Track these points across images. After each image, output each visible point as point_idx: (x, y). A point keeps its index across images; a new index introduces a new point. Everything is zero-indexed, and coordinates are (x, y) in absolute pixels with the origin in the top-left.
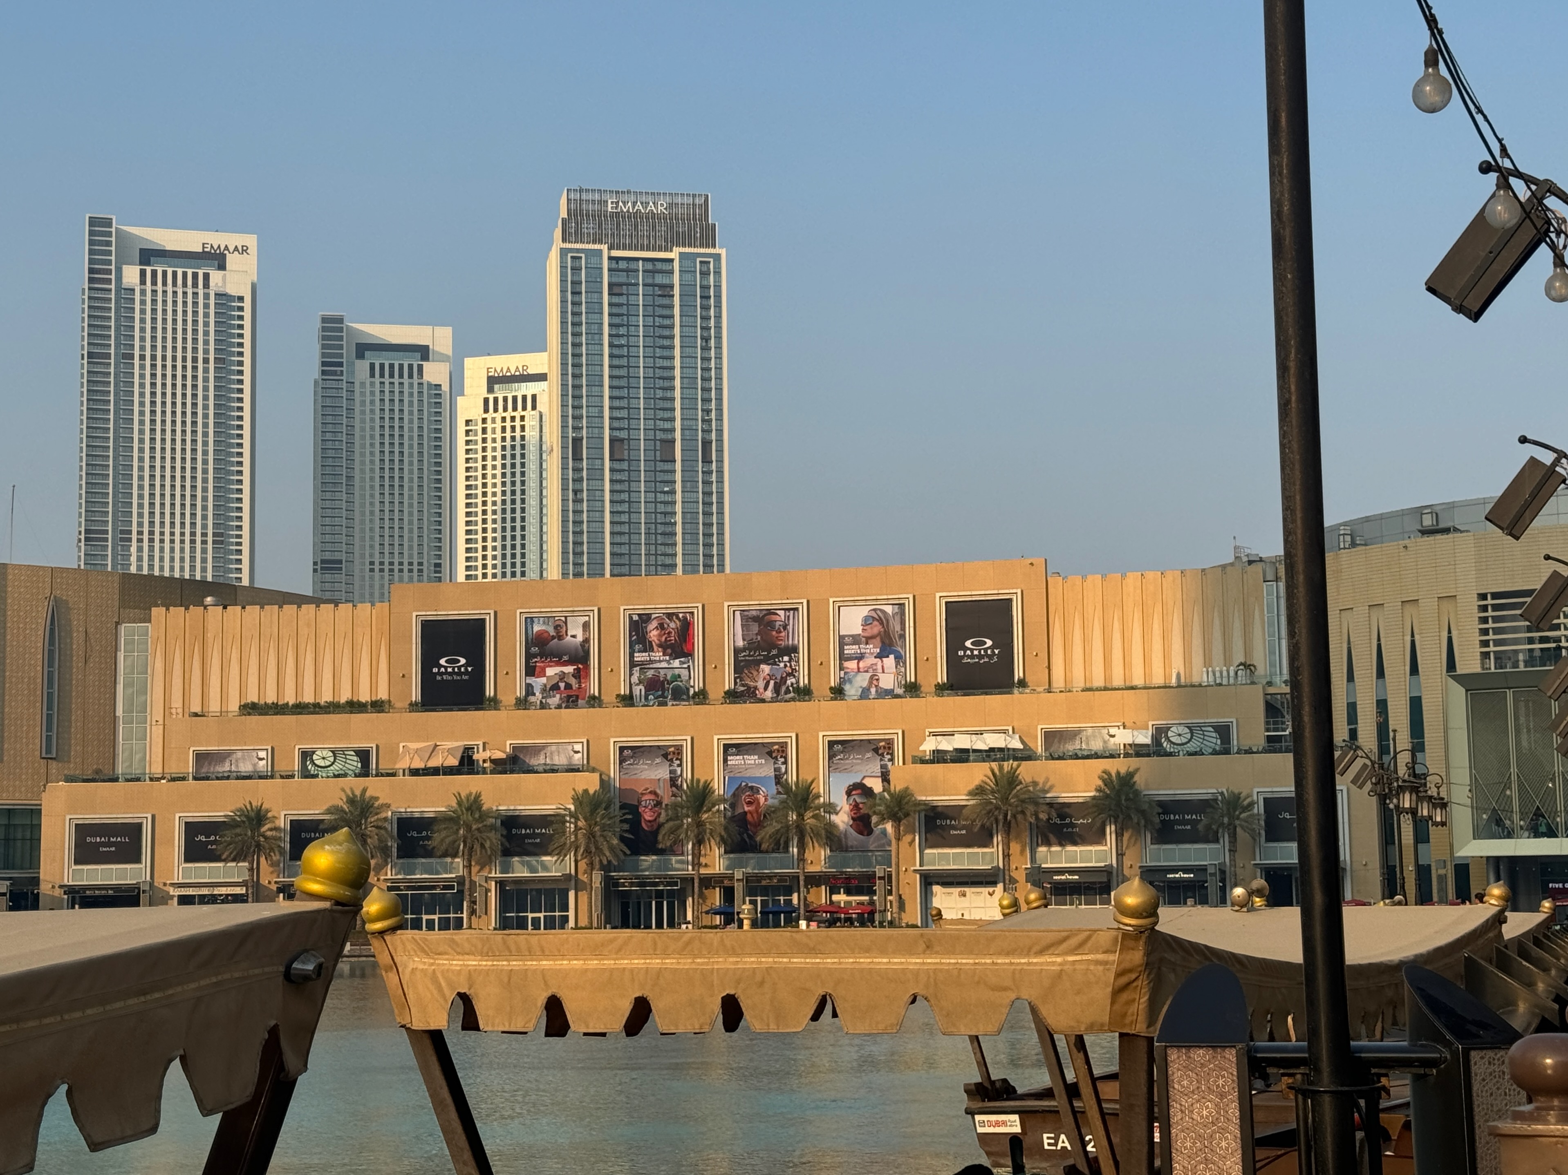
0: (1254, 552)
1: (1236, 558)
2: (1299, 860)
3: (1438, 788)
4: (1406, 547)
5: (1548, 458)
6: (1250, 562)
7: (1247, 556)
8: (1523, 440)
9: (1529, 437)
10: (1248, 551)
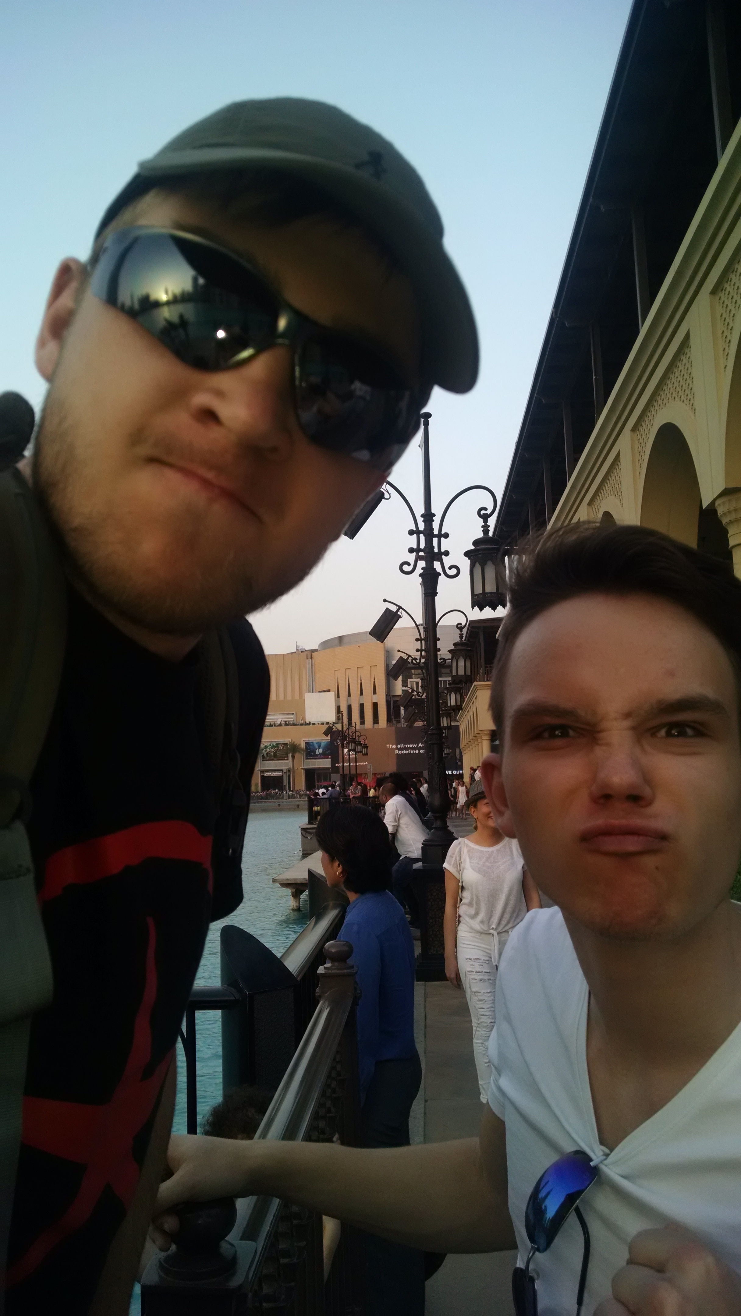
0: (303, 648)
1: (297, 650)
2: (331, 765)
3: (365, 740)
4: (359, 647)
5: (394, 609)
6: (302, 652)
7: (301, 649)
8: (385, 601)
9: (387, 600)
10: (301, 647)
